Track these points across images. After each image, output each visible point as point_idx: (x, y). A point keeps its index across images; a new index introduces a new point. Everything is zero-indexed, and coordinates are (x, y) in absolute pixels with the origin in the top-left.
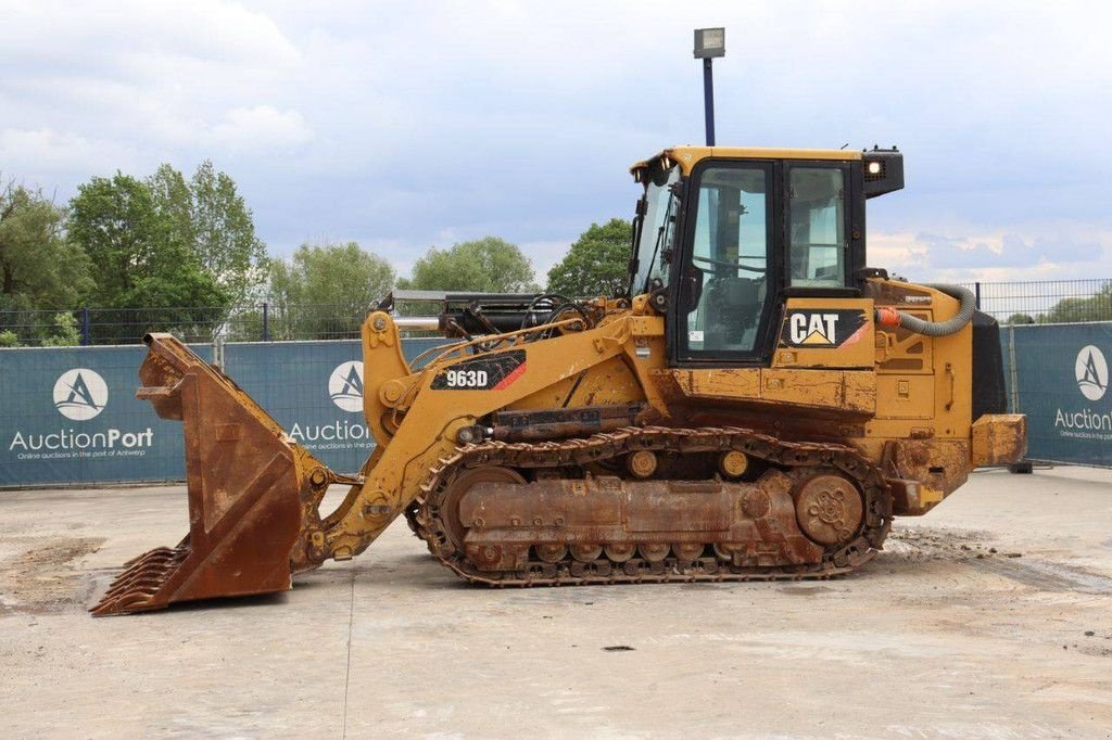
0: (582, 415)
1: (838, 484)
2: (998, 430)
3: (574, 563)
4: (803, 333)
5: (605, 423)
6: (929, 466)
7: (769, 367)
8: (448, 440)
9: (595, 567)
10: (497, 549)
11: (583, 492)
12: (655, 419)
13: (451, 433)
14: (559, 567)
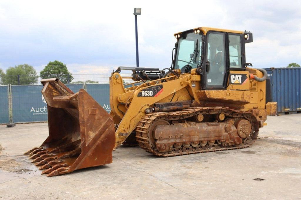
0: (178, 104)
1: (246, 122)
2: (272, 106)
3: (183, 148)
4: (234, 80)
5: (184, 106)
6: (259, 116)
7: (226, 90)
8: (143, 112)
9: (188, 149)
10: (165, 145)
11: (186, 127)
12: (197, 105)
13: (143, 110)
14: (179, 149)
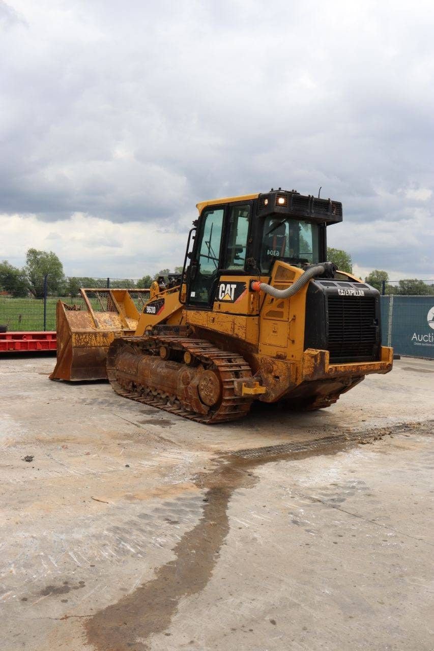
1: (211, 375)
2: (307, 358)
4: (223, 294)
6: (273, 374)
7: (212, 311)
